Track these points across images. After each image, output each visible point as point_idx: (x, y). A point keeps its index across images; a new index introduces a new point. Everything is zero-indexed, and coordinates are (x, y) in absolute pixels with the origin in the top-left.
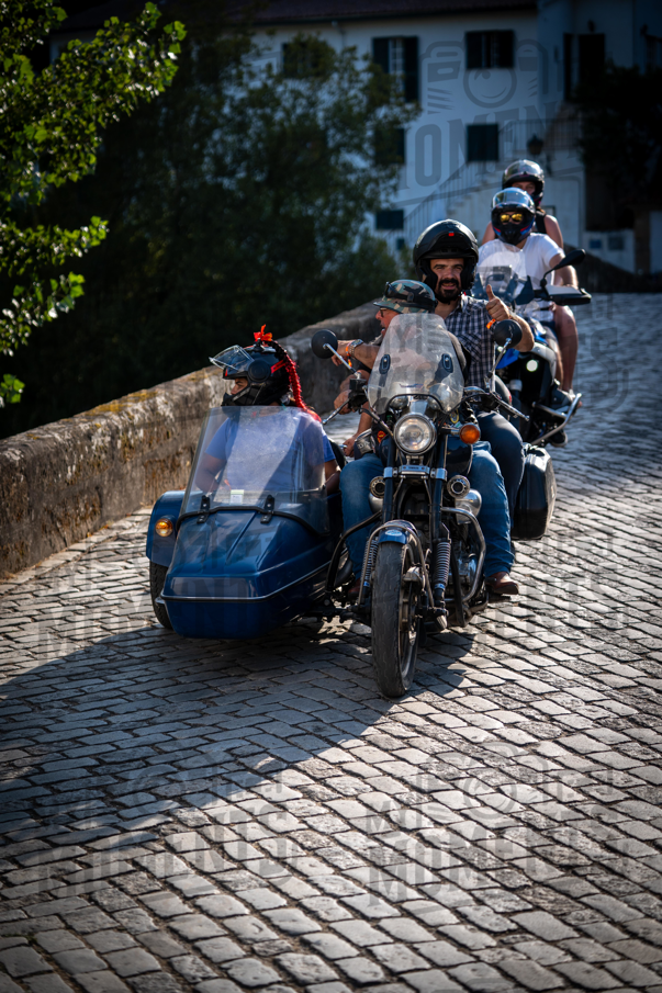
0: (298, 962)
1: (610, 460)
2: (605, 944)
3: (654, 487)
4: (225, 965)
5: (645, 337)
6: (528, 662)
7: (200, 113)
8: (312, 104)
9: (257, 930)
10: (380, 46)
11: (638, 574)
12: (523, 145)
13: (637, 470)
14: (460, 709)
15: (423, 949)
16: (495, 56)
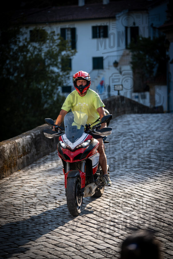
1: (142, 171)
3: (157, 180)
5: (153, 129)
6: (114, 241)
8: (40, 50)
10: (63, 31)
11: (152, 210)
12: (112, 64)
13: (151, 174)
16: (102, 34)
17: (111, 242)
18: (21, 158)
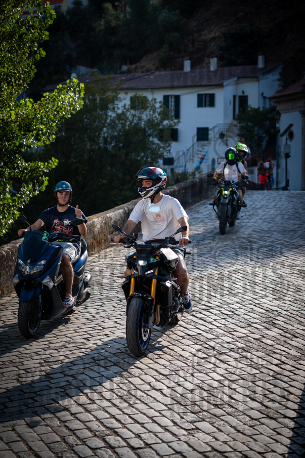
0: (112, 440)
1: (242, 252)
2: (228, 435)
3: (257, 262)
4: (85, 440)
5: (258, 207)
6: (206, 327)
7: (99, 122)
8: (140, 119)
9: (98, 427)
10: (166, 98)
11: (249, 294)
12: (218, 136)
13: (251, 255)
14: (180, 344)
15: (159, 435)
16: (208, 103)
17: (203, 328)
18: (112, 233)
